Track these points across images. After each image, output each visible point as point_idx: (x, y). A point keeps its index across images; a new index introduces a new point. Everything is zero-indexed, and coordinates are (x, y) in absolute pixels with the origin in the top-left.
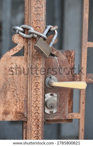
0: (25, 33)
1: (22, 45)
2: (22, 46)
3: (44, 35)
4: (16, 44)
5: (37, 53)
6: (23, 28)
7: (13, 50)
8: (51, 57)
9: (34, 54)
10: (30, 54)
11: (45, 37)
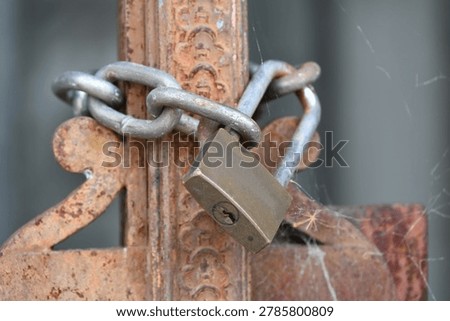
0: (129, 109)
1: (110, 180)
2: (112, 184)
3: (242, 117)
4: (80, 179)
5: (205, 226)
6: (115, 81)
7: (62, 213)
8: (289, 247)
9: (187, 235)
10: (160, 231)
11: (250, 124)
